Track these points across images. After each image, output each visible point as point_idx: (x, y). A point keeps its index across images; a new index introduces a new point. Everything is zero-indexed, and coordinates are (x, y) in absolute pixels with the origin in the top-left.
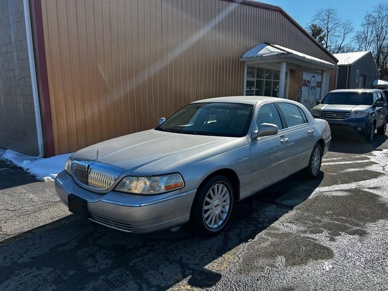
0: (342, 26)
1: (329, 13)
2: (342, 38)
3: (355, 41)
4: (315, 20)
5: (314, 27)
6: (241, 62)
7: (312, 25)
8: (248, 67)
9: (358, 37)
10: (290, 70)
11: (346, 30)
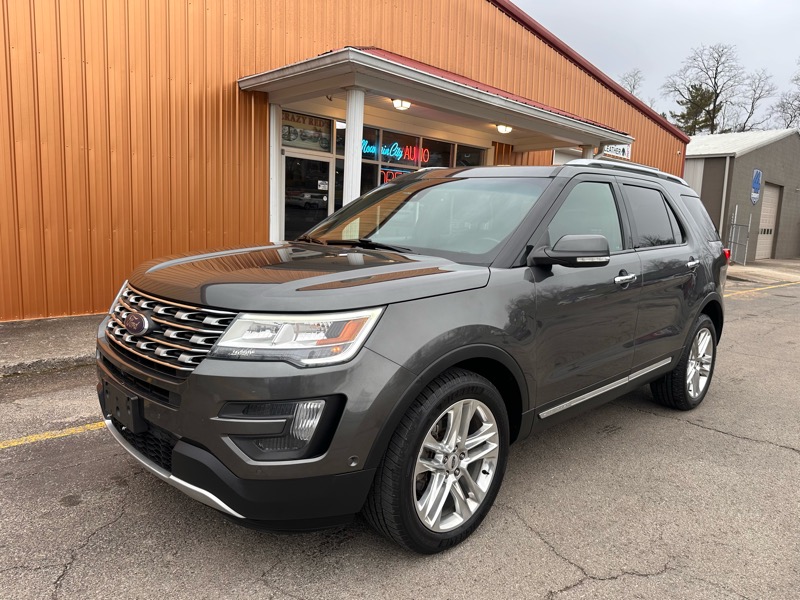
0: (747, 82)
1: (720, 55)
2: (749, 108)
3: (775, 115)
4: (686, 69)
5: (697, 90)
6: (247, 93)
7: (694, 87)
8: (287, 114)
9: (783, 106)
10: (494, 143)
11: (758, 91)
